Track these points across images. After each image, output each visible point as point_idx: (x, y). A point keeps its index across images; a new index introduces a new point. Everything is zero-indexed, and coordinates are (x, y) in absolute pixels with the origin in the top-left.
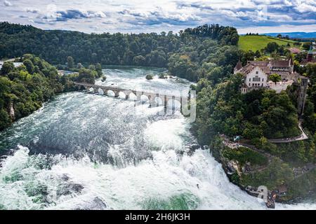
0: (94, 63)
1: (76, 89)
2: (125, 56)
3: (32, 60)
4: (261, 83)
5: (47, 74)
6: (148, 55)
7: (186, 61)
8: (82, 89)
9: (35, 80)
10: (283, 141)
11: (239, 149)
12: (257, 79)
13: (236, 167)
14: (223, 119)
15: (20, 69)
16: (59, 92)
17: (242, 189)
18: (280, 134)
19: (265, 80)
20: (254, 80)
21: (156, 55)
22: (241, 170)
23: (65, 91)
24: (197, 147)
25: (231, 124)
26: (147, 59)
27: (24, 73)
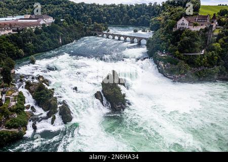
0: (104, 23)
1: (92, 35)
2: (124, 19)
3: (69, 18)
4: (185, 26)
5: (76, 25)
6: (138, 18)
7: (160, 21)
8: (95, 35)
9: (71, 28)
10: (188, 54)
11: (164, 56)
12: (183, 24)
13: (162, 65)
14: (161, 43)
15: (63, 22)
16: (83, 36)
17: (165, 76)
18: (187, 50)
19: (187, 25)
20: (181, 24)
21: (144, 18)
22: (164, 66)
23: (86, 36)
24: (147, 58)
25: (163, 46)
26: (138, 21)
27: (65, 23)
